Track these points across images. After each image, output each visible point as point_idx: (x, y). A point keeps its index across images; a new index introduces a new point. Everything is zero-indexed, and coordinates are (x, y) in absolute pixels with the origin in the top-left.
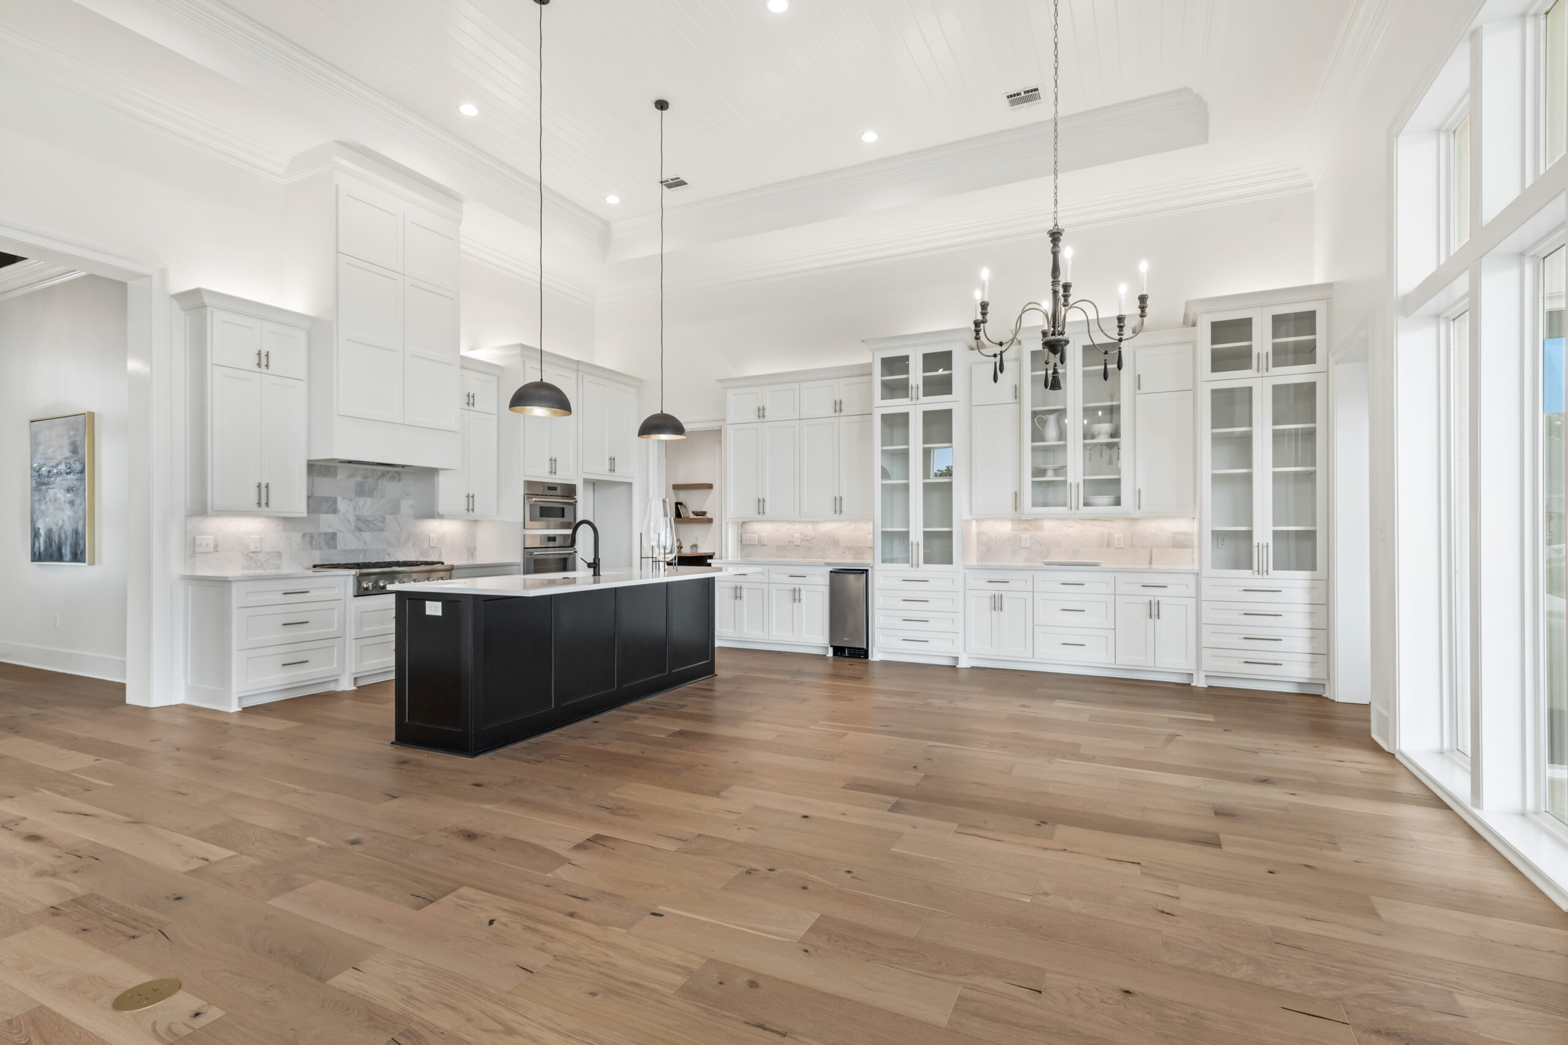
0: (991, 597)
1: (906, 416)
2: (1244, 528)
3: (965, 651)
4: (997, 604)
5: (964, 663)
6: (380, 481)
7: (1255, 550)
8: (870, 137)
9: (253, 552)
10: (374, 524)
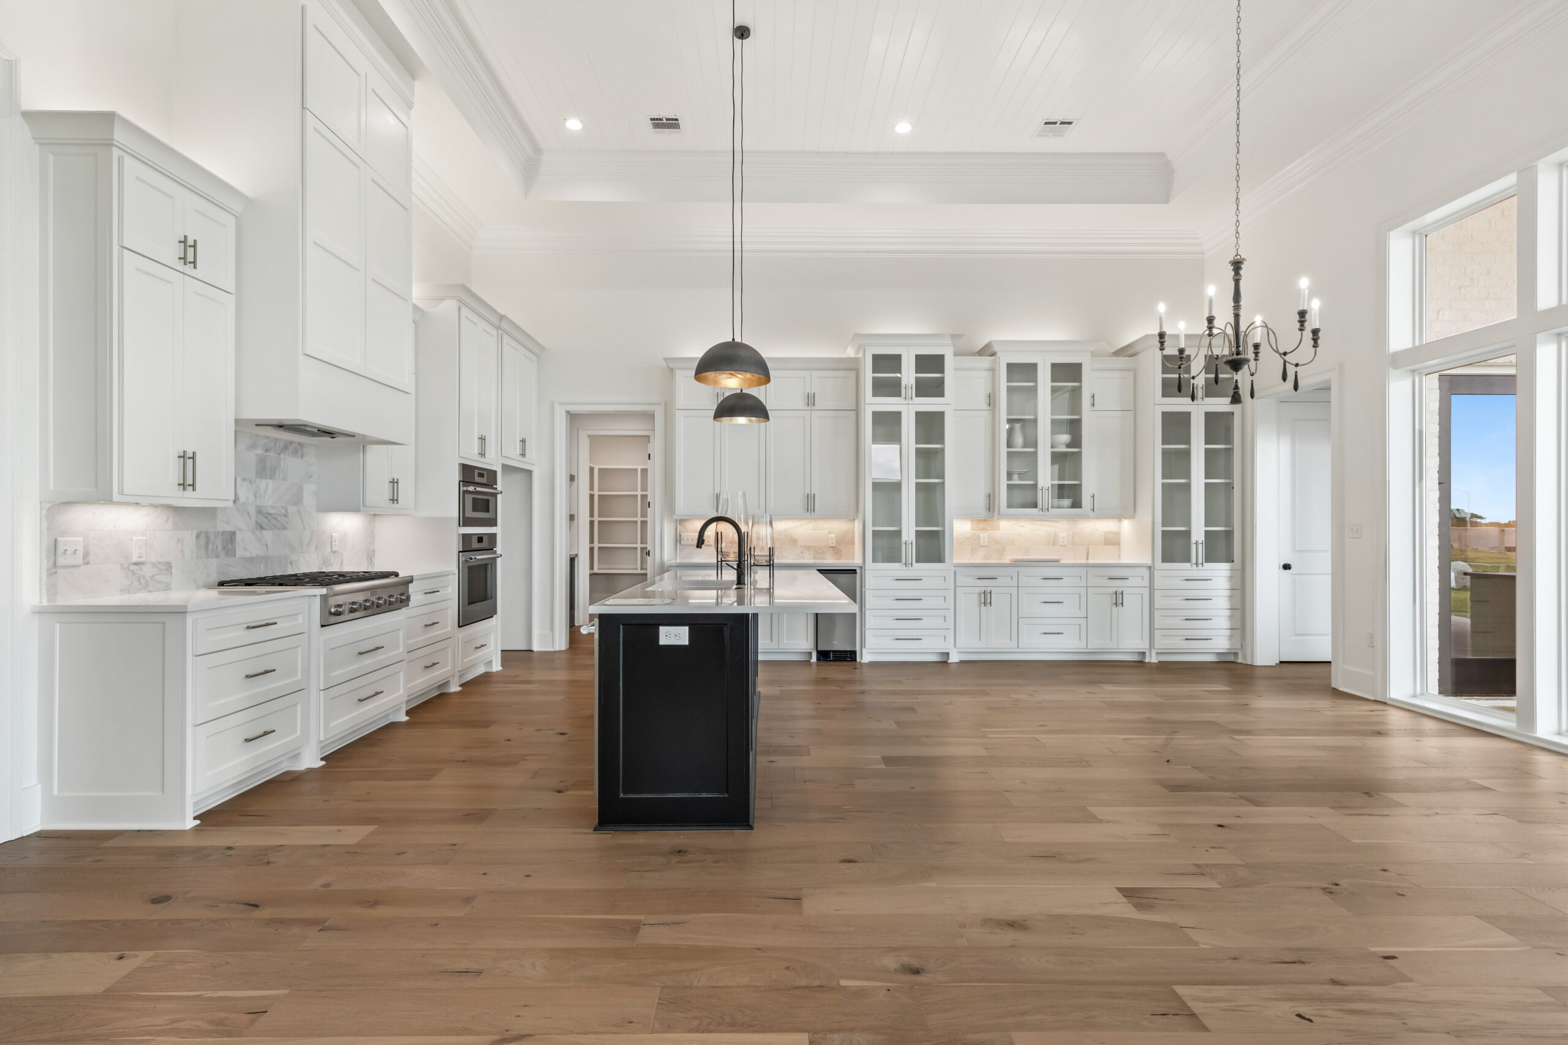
0: (980, 594)
1: (898, 415)
2: (1183, 529)
3: (955, 646)
4: (986, 599)
5: (954, 658)
6: (282, 456)
7: (1194, 547)
8: (903, 128)
9: (136, 564)
10: (276, 519)
